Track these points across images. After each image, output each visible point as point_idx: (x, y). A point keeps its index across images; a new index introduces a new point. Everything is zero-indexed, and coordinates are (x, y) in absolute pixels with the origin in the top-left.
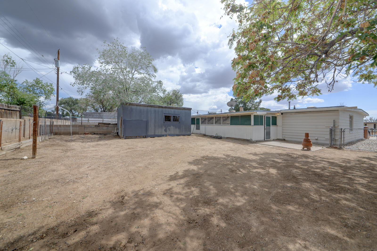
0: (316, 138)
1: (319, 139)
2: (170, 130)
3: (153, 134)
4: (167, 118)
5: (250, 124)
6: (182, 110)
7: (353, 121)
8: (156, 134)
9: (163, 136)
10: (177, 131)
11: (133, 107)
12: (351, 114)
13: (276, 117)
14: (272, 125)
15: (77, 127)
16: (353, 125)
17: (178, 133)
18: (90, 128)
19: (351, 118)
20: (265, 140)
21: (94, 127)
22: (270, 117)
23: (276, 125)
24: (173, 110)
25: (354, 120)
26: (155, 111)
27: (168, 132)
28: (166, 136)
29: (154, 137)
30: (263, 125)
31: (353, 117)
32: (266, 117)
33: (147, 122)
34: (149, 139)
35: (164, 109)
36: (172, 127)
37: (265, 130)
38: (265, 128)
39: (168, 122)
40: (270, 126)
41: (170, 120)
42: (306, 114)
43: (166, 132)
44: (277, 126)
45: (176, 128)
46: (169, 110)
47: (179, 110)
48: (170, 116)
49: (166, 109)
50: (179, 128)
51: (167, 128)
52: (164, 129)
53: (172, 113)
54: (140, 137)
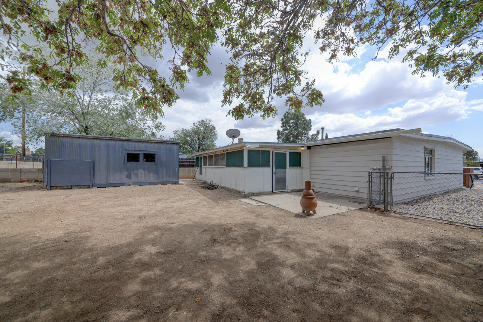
0: (357, 189)
1: (360, 191)
2: (136, 175)
3: (104, 182)
4: (133, 157)
5: (241, 165)
6: (161, 145)
7: (434, 158)
8: (111, 181)
9: (123, 185)
10: (152, 178)
11: (65, 140)
12: (430, 146)
13: (299, 154)
14: (290, 166)
15: (8, 171)
16: (435, 165)
17: (153, 180)
18: (30, 174)
19: (430, 152)
20: (274, 191)
21: (36, 172)
22: (285, 154)
23: (300, 166)
24: (142, 145)
25: (436, 157)
26: (108, 146)
27: (133, 179)
28: (129, 185)
29: (106, 187)
30: (269, 166)
31: (434, 151)
32: (275, 153)
33: (93, 165)
34: (95, 190)
35: (126, 143)
36: (141, 172)
37: (274, 175)
38: (274, 171)
39: (134, 164)
40: (286, 168)
41: (138, 161)
42: (341, 146)
43: (130, 179)
44: (303, 167)
45: (149, 172)
46: (136, 144)
47: (156, 145)
48: (139, 154)
49: (130, 143)
50: (156, 172)
51: (132, 172)
52: (126, 173)
53: (141, 149)
54: (79, 187)
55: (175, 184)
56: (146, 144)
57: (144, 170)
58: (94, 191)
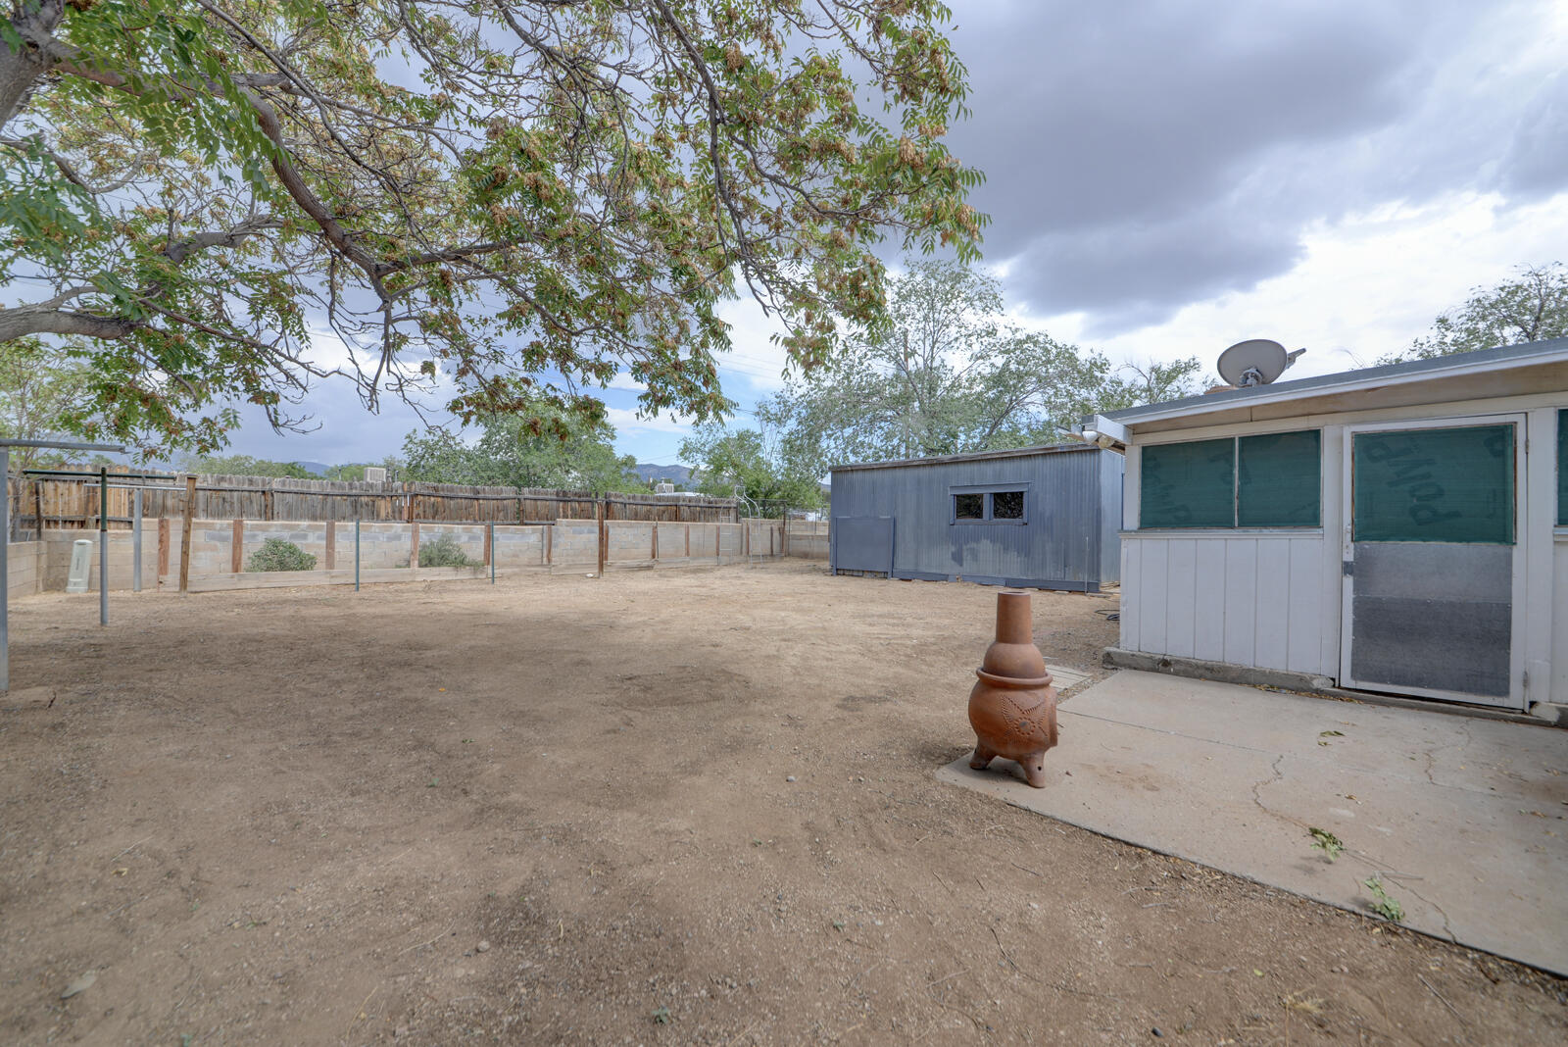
2: (975, 558)
3: (910, 567)
4: (968, 506)
6: (1039, 461)
8: (923, 569)
9: (945, 578)
10: (1013, 566)
11: (855, 476)
17: (1015, 572)
24: (989, 469)
26: (919, 482)
27: (968, 567)
28: (957, 580)
29: (910, 581)
30: (1312, 522)
33: (893, 526)
35: (952, 470)
36: (985, 545)
39: (971, 522)
41: (978, 514)
43: (961, 565)
45: (1006, 549)
46: (975, 467)
47: (1025, 464)
48: (981, 496)
49: (961, 467)
50: (1025, 549)
51: (964, 547)
52: (953, 549)
53: (987, 480)
54: (874, 574)
55: (1082, 592)
56: (998, 465)
57: (993, 541)
58: (894, 586)
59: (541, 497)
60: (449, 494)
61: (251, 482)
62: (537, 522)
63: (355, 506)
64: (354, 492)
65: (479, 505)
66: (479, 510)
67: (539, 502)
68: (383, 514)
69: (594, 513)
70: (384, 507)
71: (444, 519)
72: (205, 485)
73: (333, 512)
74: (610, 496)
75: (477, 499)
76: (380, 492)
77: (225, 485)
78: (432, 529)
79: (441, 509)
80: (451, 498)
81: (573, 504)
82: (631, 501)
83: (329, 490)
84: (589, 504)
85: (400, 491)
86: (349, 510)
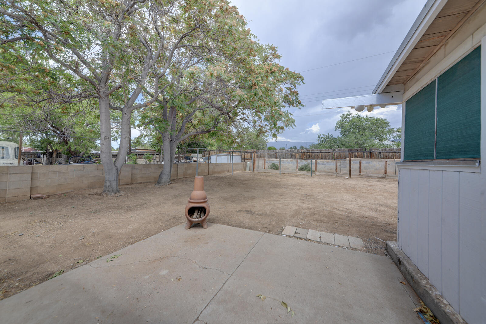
59: (342, 151)
60: (313, 152)
61: (274, 151)
62: (340, 159)
63: (292, 155)
64: (291, 152)
65: (321, 154)
66: (321, 156)
67: (341, 153)
68: (297, 157)
69: (364, 156)
70: (297, 155)
71: (311, 158)
72: (266, 152)
73: (287, 157)
74: (372, 149)
75: (321, 153)
76: (296, 152)
77: (269, 152)
78: (307, 161)
79: (311, 156)
80: (313, 153)
81: (355, 153)
82: (383, 151)
83: (286, 152)
84: (362, 153)
85: (301, 152)
86: (290, 156)
